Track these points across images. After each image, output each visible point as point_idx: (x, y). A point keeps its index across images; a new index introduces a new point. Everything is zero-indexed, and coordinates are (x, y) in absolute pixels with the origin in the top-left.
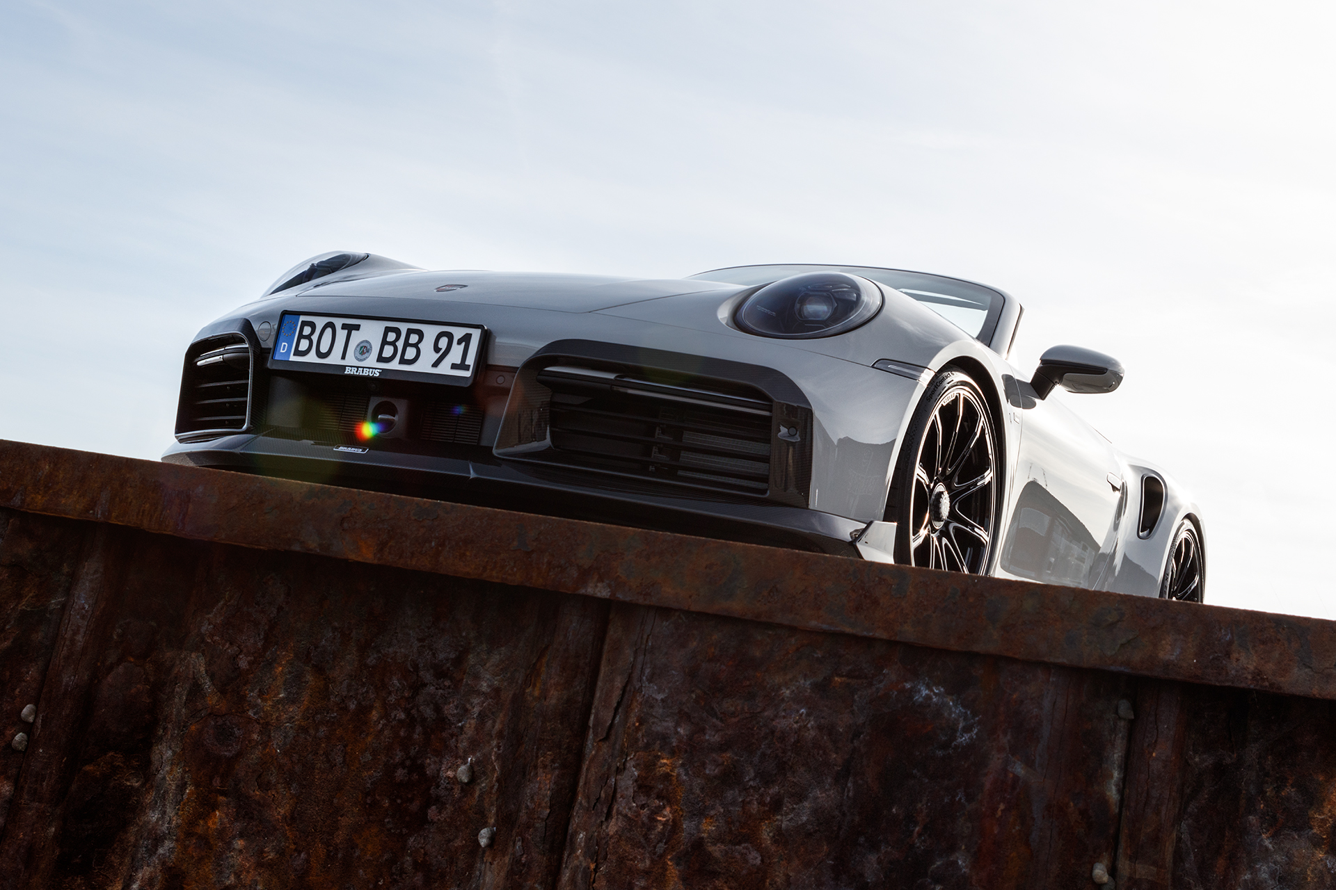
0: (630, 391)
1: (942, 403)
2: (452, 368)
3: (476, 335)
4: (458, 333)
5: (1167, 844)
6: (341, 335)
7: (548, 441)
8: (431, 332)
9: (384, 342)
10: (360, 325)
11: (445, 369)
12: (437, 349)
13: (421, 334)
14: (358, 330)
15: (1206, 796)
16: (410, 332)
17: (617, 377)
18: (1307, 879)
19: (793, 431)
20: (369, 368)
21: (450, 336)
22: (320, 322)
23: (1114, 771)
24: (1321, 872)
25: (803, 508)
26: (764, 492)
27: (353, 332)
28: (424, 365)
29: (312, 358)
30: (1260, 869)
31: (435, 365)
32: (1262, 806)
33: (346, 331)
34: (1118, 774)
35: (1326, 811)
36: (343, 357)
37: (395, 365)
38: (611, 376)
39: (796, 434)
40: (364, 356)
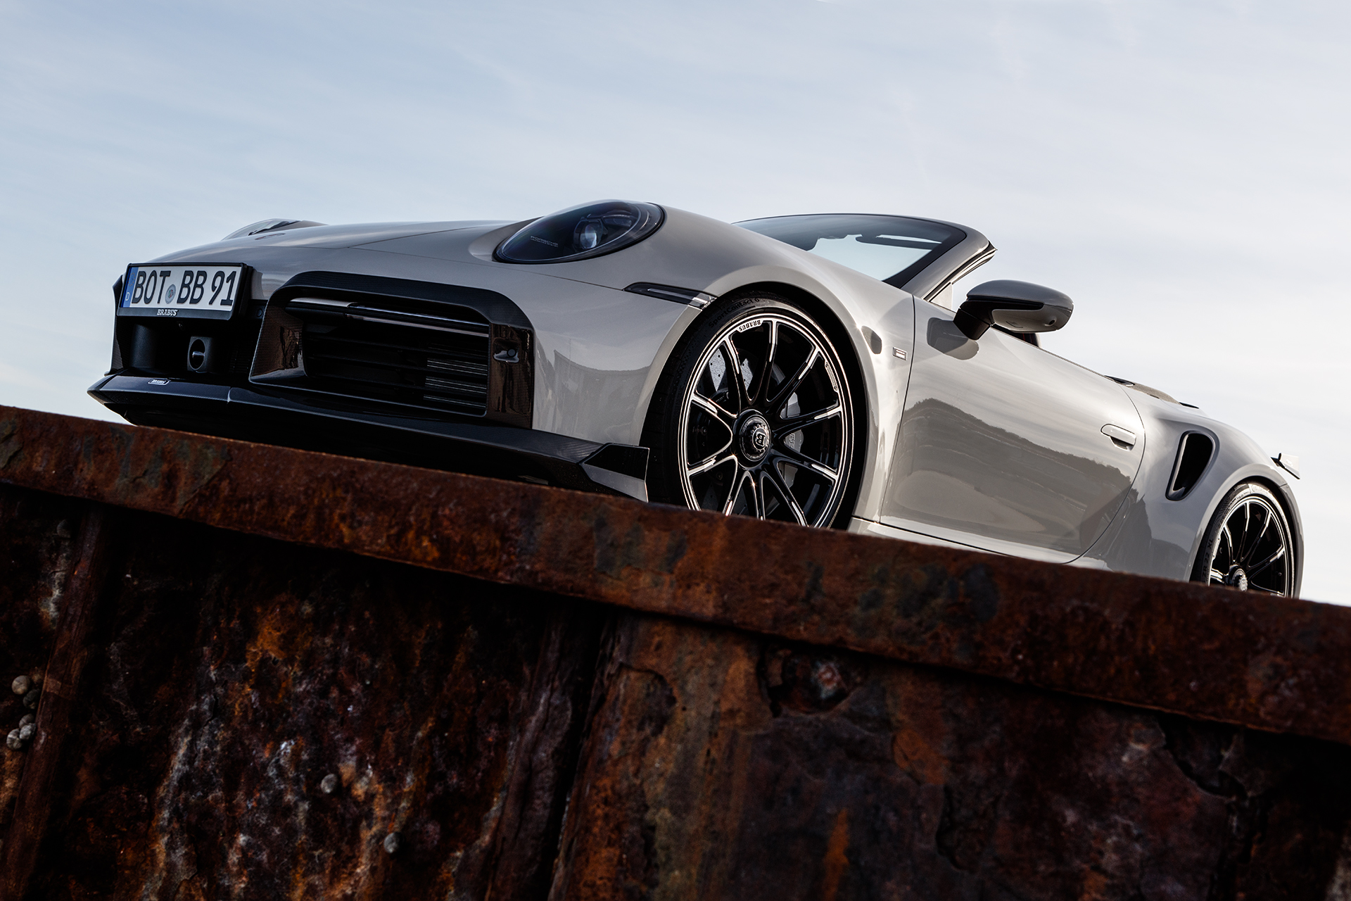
0: (367, 319)
1: (737, 329)
2: (221, 304)
3: (239, 270)
4: (228, 271)
5: (75, 661)
6: (160, 280)
7: (301, 367)
8: (211, 272)
9: (184, 285)
10: (170, 272)
11: (217, 306)
12: (214, 288)
13: (204, 274)
14: (169, 276)
15: (145, 620)
16: (200, 273)
17: (349, 305)
18: (234, 713)
19: (512, 352)
20: (171, 309)
21: (221, 274)
22: (149, 271)
23: (54, 589)
24: (246, 706)
25: (524, 428)
26: (482, 411)
27: (167, 278)
28: (204, 305)
29: (141, 304)
30: (204, 700)
31: (211, 303)
32: (215, 637)
33: (162, 278)
34: (60, 593)
35: (259, 645)
36: (159, 302)
37: (187, 305)
38: (346, 305)
39: (515, 355)
40: (171, 298)
